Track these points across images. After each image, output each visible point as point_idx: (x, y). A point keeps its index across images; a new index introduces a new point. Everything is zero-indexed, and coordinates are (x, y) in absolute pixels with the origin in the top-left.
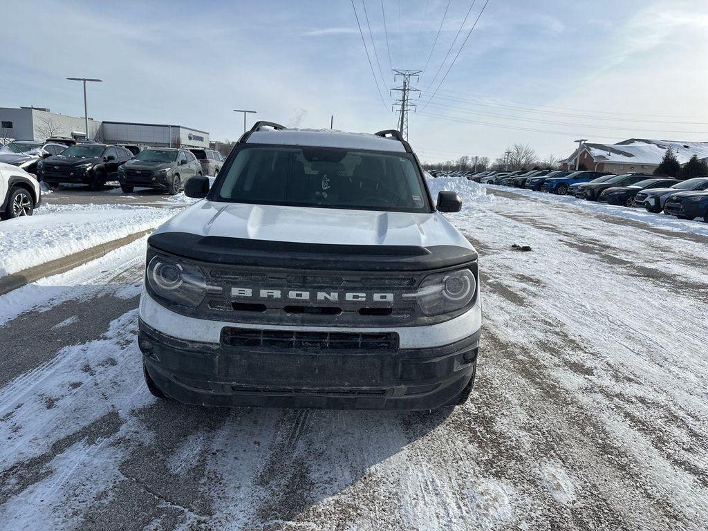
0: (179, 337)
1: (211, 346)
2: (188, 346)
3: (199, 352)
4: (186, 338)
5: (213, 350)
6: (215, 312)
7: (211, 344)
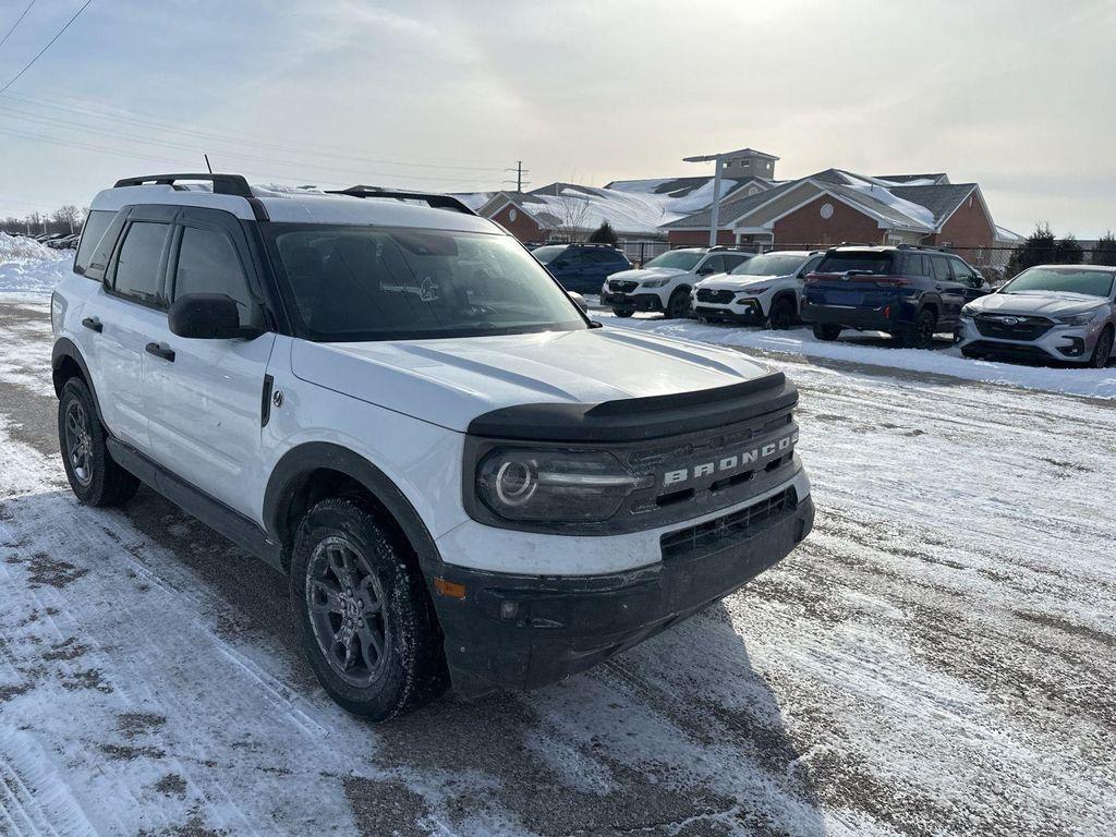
0: (608, 571)
1: (652, 569)
2: (623, 580)
3: (639, 584)
4: (619, 569)
5: (656, 574)
6: (640, 518)
7: (650, 566)
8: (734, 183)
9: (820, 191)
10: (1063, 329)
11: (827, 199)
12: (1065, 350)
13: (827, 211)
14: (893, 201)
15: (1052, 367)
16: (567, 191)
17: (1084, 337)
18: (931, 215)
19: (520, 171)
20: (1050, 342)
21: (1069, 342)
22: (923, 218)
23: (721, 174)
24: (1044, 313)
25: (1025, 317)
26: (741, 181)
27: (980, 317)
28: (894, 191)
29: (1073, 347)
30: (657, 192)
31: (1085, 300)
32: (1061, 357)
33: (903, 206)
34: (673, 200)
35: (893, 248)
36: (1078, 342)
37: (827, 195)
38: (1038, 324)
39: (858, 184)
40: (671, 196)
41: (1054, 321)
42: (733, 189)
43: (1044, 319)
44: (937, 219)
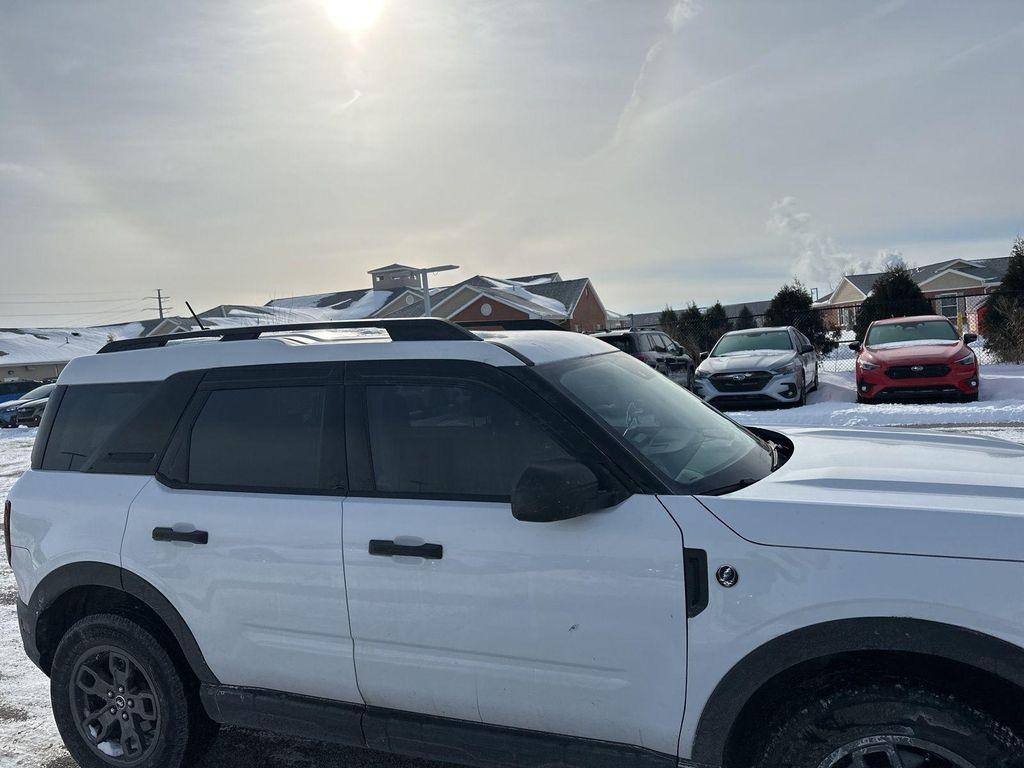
8: (390, 293)
9: (478, 294)
10: (779, 378)
11: (484, 300)
12: (784, 394)
13: (486, 310)
14: (532, 297)
15: (781, 408)
16: (233, 312)
17: (794, 381)
18: (563, 305)
19: (159, 298)
20: (773, 389)
21: (786, 388)
22: (559, 309)
23: (377, 287)
24: (762, 367)
25: (750, 373)
26: (396, 291)
27: (714, 378)
28: (530, 289)
29: (789, 391)
30: (318, 306)
31: (781, 355)
32: (783, 399)
33: (539, 300)
34: (336, 312)
35: (628, 331)
36: (792, 386)
37: (484, 296)
38: (760, 377)
39: (502, 287)
40: (333, 308)
41: (773, 373)
42: (390, 299)
43: (765, 373)
44: (567, 308)
